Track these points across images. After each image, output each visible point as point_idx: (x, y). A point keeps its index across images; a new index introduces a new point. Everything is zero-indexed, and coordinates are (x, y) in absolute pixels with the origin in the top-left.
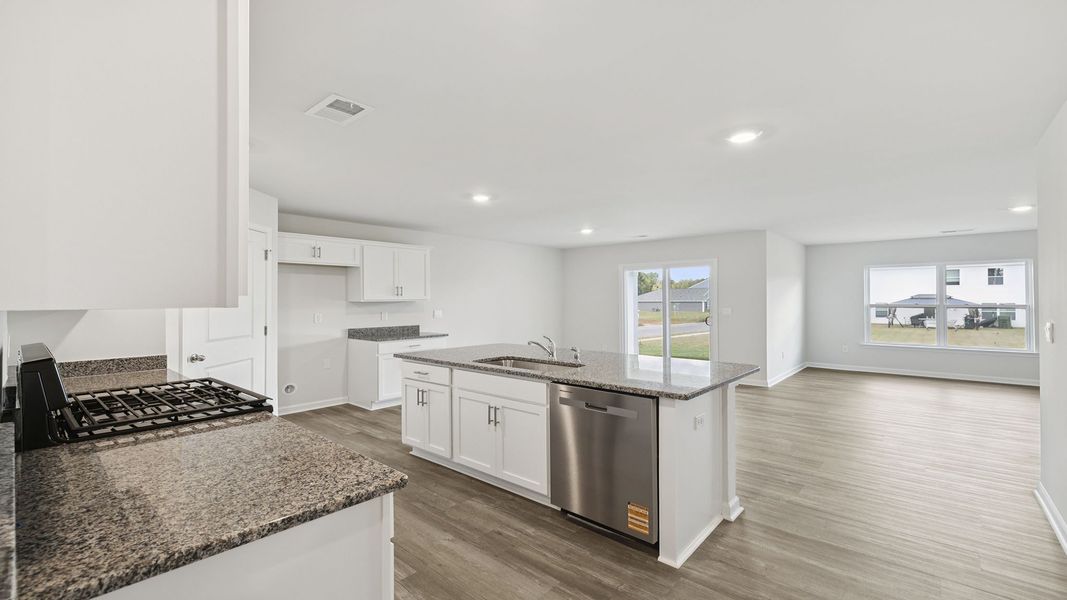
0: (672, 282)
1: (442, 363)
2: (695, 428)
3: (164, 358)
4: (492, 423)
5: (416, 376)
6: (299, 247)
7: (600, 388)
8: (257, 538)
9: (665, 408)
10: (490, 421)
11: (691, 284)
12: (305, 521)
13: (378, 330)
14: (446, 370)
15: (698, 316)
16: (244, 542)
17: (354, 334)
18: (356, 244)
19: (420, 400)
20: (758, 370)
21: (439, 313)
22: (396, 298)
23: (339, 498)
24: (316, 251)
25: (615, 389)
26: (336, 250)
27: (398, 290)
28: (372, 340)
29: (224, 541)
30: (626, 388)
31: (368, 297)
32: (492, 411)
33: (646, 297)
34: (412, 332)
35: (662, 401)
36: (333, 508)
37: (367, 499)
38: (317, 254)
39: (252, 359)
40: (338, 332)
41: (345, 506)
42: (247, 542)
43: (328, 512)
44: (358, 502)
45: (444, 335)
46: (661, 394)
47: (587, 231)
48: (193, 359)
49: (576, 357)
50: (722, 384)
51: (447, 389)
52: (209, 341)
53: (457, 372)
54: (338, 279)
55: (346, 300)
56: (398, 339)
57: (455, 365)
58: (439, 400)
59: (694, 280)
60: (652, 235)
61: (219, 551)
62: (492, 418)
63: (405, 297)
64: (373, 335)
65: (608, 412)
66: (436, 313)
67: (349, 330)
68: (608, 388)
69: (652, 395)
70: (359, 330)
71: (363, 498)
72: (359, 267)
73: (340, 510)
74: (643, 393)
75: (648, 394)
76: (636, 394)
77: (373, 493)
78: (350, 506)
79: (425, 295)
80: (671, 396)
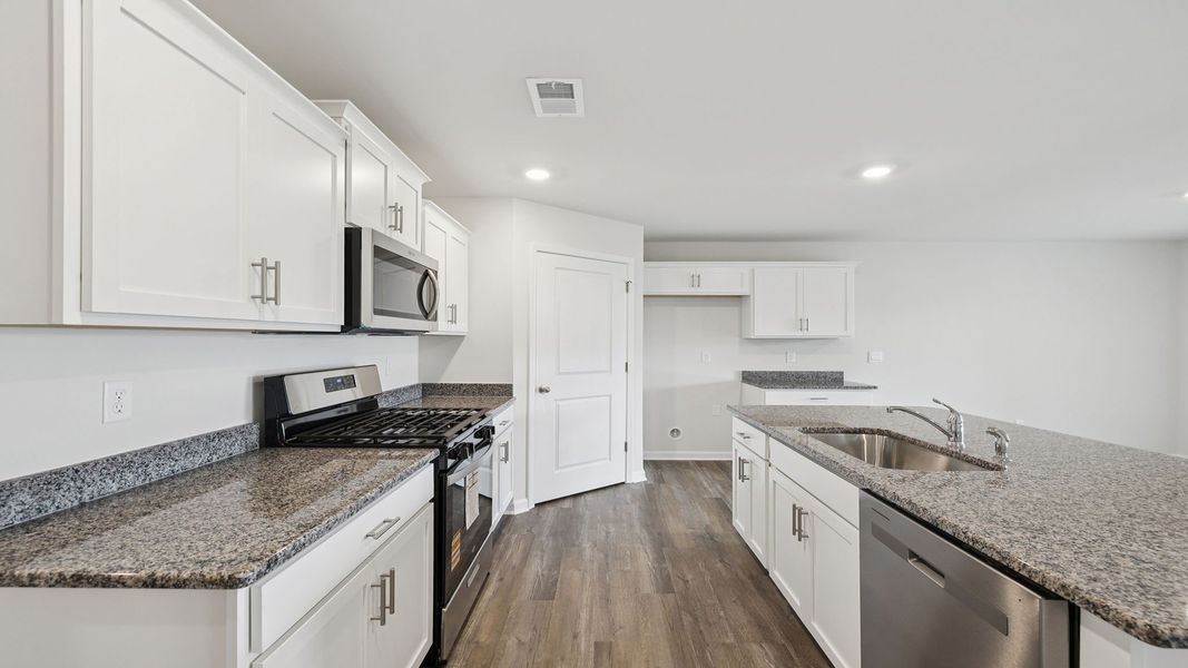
3: (510, 386)
4: (797, 534)
6: (674, 277)
7: (934, 526)
8: (44, 586)
10: (795, 530)
12: (96, 586)
16: (31, 585)
17: (749, 378)
18: (745, 267)
19: (742, 473)
21: (877, 356)
22: (799, 334)
24: (695, 280)
25: (962, 538)
26: (719, 277)
27: (803, 323)
29: (14, 576)
30: (985, 545)
31: (760, 332)
34: (834, 381)
37: (176, 586)
38: (696, 283)
39: (610, 396)
40: (730, 374)
41: (145, 585)
42: (34, 586)
44: (163, 586)
45: (869, 388)
48: (541, 390)
49: (999, 450)
51: (764, 464)
52: (560, 374)
54: (730, 312)
55: (740, 336)
56: (794, 387)
61: (9, 585)
62: (797, 526)
63: (812, 333)
64: (774, 380)
66: (872, 356)
67: (744, 372)
68: (949, 531)
69: (1047, 586)
70: (756, 373)
71: (171, 583)
72: (748, 296)
73: (137, 587)
74: (1023, 573)
75: (1036, 581)
76: (1007, 567)
77: (185, 581)
78: (152, 587)
79: (846, 329)
80: (1100, 611)
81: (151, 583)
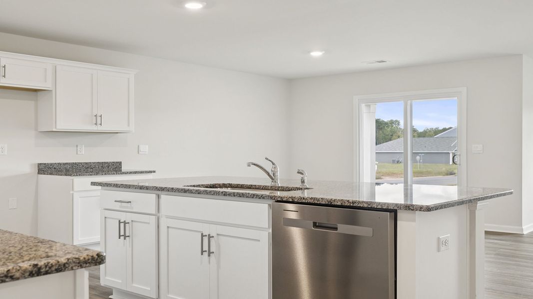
0: (414, 131)
1: (147, 188)
2: (439, 250)
4: (206, 254)
5: (117, 206)
7: (330, 204)
9: (404, 224)
10: (202, 252)
11: (437, 132)
13: (74, 165)
14: (152, 197)
15: (444, 168)
17: (44, 169)
18: (50, 62)
19: (122, 233)
20: (511, 193)
21: (144, 148)
22: (94, 129)
23: (26, 265)
25: (347, 204)
27: (97, 119)
28: (66, 175)
30: (359, 202)
31: (61, 126)
32: (206, 240)
33: (386, 147)
34: (113, 169)
35: (400, 215)
36: (17, 275)
37: (58, 270)
38: (2, 74)
40: (27, 167)
41: (31, 275)
43: (13, 278)
44: (47, 273)
45: (150, 172)
46: (399, 206)
47: (316, 54)
49: (303, 182)
50: (470, 201)
51: (153, 219)
53: (164, 197)
55: (36, 129)
56: (96, 175)
57: (162, 189)
58: (144, 232)
59: (441, 128)
60: (393, 60)
62: (206, 248)
63: (105, 128)
64: (67, 170)
65: (339, 231)
66: (141, 148)
67: (39, 165)
68: (339, 203)
69: (389, 208)
70: (51, 164)
71: (53, 269)
72: (51, 91)
73: (25, 278)
74: (379, 207)
75: (385, 208)
76: (371, 208)
77: (64, 265)
78: (38, 275)
79: (129, 125)
80: (411, 207)
81: (37, 272)
